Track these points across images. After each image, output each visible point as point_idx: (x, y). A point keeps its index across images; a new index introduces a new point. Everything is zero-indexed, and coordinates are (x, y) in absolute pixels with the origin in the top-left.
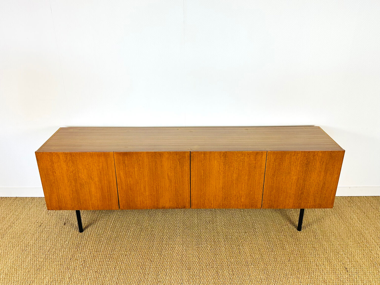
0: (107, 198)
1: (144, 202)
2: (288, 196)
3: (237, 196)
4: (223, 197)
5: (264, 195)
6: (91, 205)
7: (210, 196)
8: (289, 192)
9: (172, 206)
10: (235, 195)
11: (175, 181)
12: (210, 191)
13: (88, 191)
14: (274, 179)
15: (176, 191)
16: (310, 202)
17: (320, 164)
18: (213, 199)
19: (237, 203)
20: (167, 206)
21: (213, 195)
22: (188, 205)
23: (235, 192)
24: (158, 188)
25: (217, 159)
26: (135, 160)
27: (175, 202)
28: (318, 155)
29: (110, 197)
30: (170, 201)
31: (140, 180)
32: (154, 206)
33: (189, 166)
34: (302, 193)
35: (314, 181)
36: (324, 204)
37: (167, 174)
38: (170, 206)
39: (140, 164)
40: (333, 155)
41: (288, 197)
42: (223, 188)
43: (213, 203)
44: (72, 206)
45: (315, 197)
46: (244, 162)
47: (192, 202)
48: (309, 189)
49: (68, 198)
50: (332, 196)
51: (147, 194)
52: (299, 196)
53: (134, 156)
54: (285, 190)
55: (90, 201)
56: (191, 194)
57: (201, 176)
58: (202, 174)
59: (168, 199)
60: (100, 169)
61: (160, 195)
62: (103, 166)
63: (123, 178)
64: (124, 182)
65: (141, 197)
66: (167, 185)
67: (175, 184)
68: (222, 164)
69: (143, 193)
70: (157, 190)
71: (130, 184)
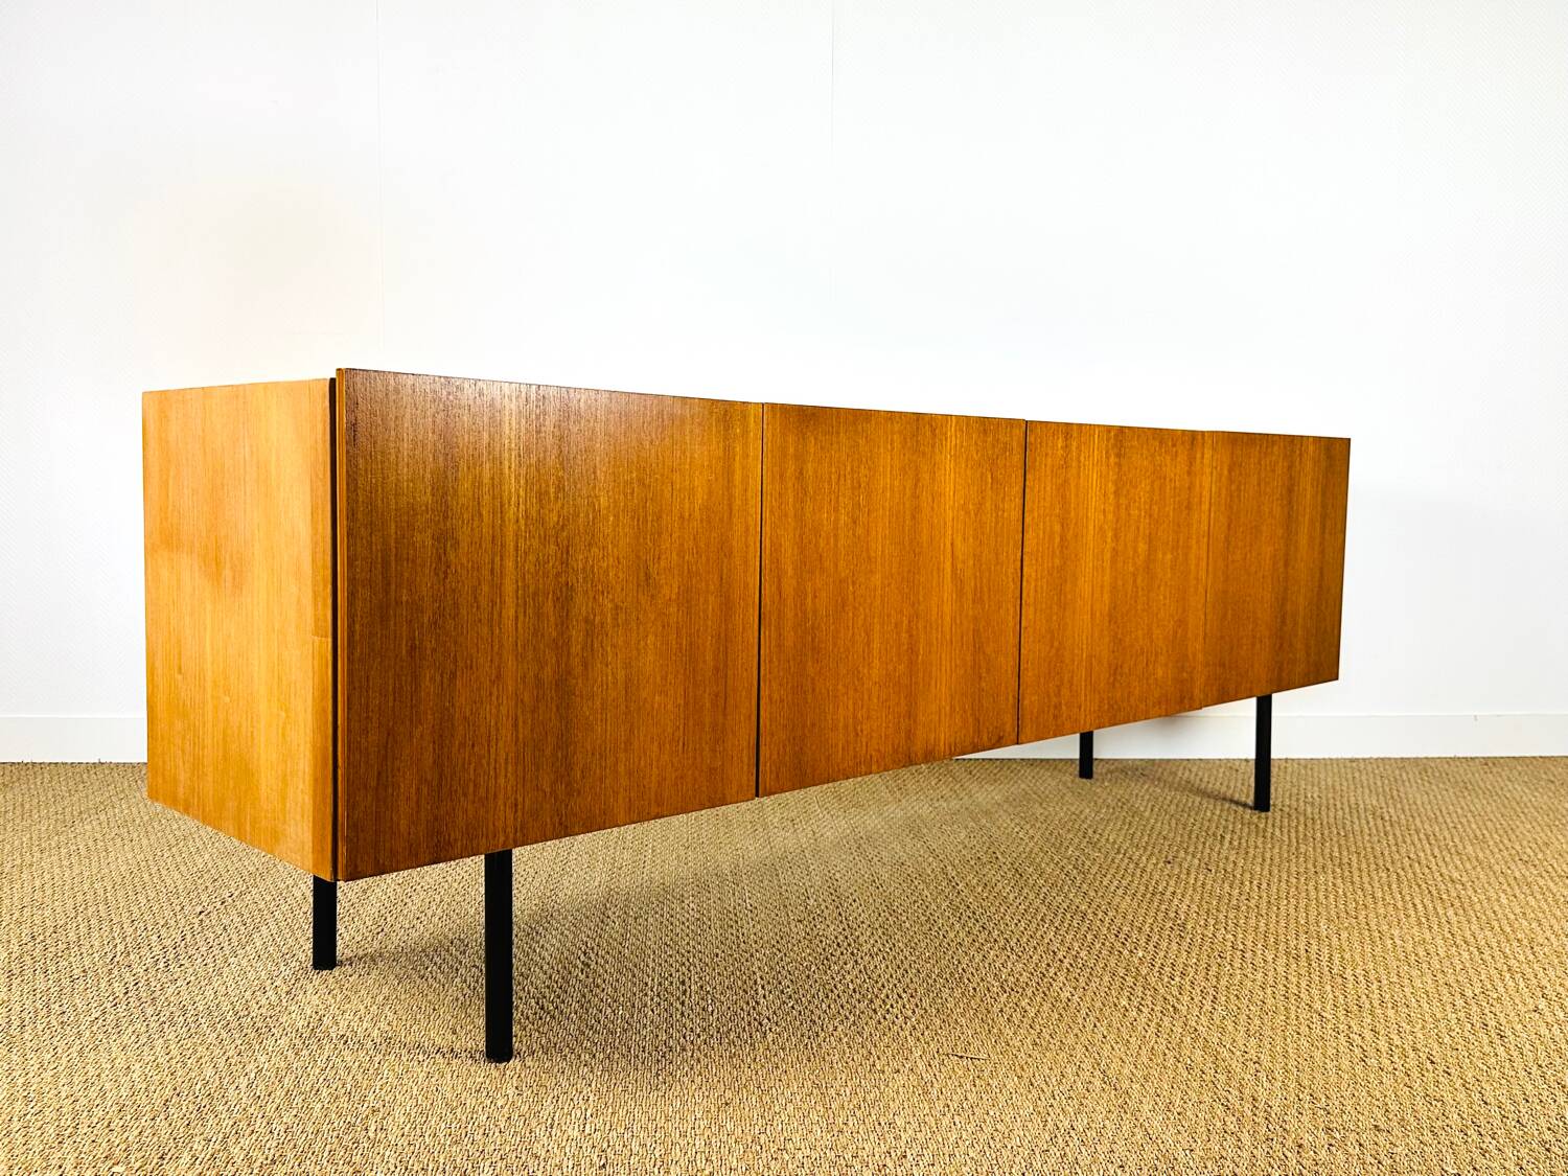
0: (707, 720)
1: (862, 731)
2: (1258, 636)
3: (1145, 651)
4: (1110, 665)
6: (624, 782)
7: (1076, 663)
8: (1259, 615)
10: (1142, 650)
11: (976, 584)
12: (1076, 635)
13: (621, 675)
14: (1228, 558)
15: (975, 645)
17: (1312, 489)
18: (1083, 677)
19: (1145, 686)
20: (942, 743)
21: (1084, 656)
22: (1009, 720)
23: (1140, 634)
24: (914, 632)
25: (1099, 464)
26: (844, 457)
27: (969, 713)
29: (724, 715)
30: (952, 708)
31: (853, 583)
32: (899, 747)
33: (1019, 501)
35: (1303, 564)
36: (1324, 663)
37: (952, 544)
38: (952, 740)
39: (860, 486)
41: (1257, 641)
42: (1110, 616)
44: (519, 813)
45: (1307, 636)
46: (1165, 479)
47: (1024, 703)
48: (1296, 598)
51: (875, 674)
52: (1279, 635)
53: (843, 437)
54: (1252, 609)
55: (622, 756)
56: (1022, 657)
57: (1053, 552)
58: (1057, 540)
59: (946, 701)
60: (697, 513)
61: (921, 675)
62: (710, 493)
63: (790, 572)
64: (790, 602)
65: (851, 692)
66: (947, 609)
67: (974, 601)
68: (1111, 487)
69: (861, 669)
70: (912, 650)
71: (815, 612)
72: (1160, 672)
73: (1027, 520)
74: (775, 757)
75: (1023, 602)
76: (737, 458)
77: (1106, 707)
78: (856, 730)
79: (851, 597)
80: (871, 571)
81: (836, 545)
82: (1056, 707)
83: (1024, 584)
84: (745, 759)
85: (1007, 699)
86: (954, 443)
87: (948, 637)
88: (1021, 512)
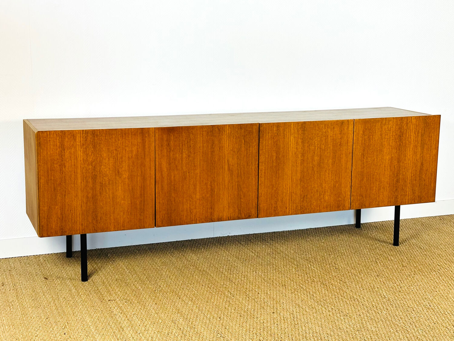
0: (138, 207)
1: (193, 212)
2: (382, 186)
3: (319, 191)
4: (301, 195)
5: (352, 188)
6: (113, 221)
7: (284, 194)
8: (383, 179)
9: (231, 216)
10: (317, 191)
11: (238, 172)
12: (284, 186)
13: (111, 195)
14: (363, 161)
15: (238, 189)
16: (407, 193)
17: (415, 135)
18: (288, 199)
19: (319, 202)
20: (225, 216)
21: (288, 192)
22: (253, 211)
23: (316, 186)
24: (213, 186)
25: (294, 134)
26: (185, 139)
27: (236, 208)
28: (412, 122)
29: (144, 206)
30: (229, 207)
31: (189, 173)
32: (207, 217)
33: (256, 147)
34: (398, 181)
35: (410, 161)
36: (425, 196)
37: (228, 161)
38: (229, 216)
39: (190, 147)
40: (429, 122)
41: (382, 188)
42: (301, 180)
43: (288, 205)
44: (83, 226)
45: (413, 186)
46: (328, 136)
47: (260, 206)
48: (406, 173)
49: (78, 211)
50: (432, 183)
51: (198, 197)
52: (395, 186)
53: (184, 134)
54: (378, 177)
55: (112, 215)
56: (259, 193)
57: (273, 161)
58: (274, 158)
59: (226, 204)
60: (134, 156)
61: (216, 197)
62: (138, 151)
63: (165, 170)
64: (165, 178)
65: (188, 202)
66: (226, 179)
67: (237, 177)
68: (300, 141)
69: (192, 195)
70: (212, 190)
71: (175, 180)
72: (327, 198)
73: (260, 152)
74: (161, 217)
75: (259, 176)
76: (146, 142)
77: (299, 208)
78: (190, 211)
79: (188, 176)
80: (195, 169)
81: (182, 163)
82: (275, 207)
83: (259, 171)
84: (151, 217)
85: (253, 205)
86: (228, 132)
87: (227, 187)
88: (257, 151)
